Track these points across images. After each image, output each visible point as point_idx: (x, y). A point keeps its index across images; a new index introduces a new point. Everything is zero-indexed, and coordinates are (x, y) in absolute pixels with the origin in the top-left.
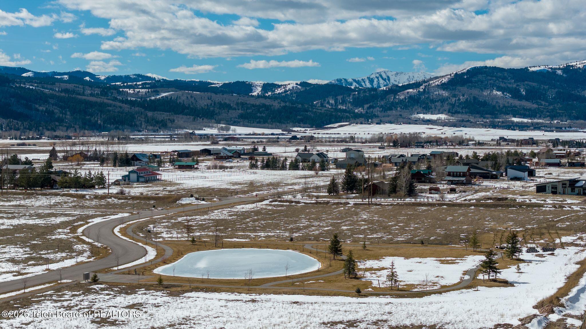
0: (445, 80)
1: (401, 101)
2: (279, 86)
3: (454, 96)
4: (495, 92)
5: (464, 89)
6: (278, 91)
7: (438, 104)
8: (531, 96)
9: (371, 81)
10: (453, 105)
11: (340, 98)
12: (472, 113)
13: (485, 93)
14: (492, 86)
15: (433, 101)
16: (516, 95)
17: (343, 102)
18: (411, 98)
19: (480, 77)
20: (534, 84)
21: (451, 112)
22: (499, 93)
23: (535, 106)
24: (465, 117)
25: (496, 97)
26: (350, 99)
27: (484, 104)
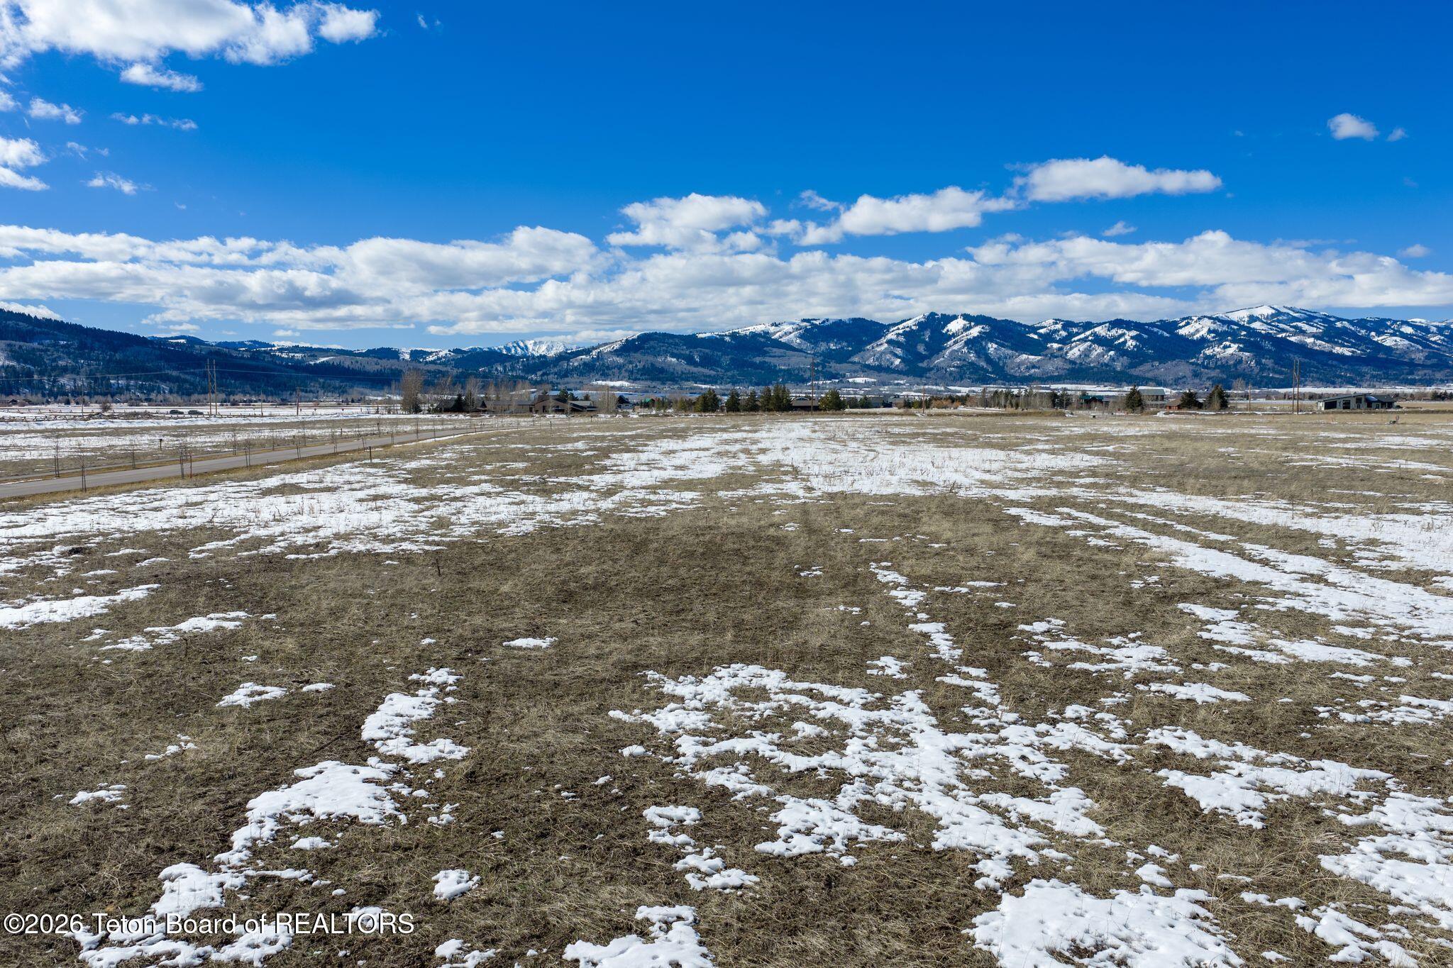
0: (616, 346)
1: (575, 368)
2: (431, 353)
3: (631, 362)
4: (669, 359)
5: (638, 355)
6: (430, 358)
7: (616, 370)
8: (707, 362)
9: (508, 350)
10: (632, 372)
11: (508, 364)
12: (652, 380)
13: (660, 359)
14: (666, 352)
15: (608, 368)
16: (690, 361)
17: (513, 369)
18: (585, 364)
19: (652, 343)
20: (707, 351)
21: (629, 379)
22: (674, 360)
23: (713, 373)
24: (649, 383)
25: (670, 364)
26: (519, 366)
27: (662, 371)
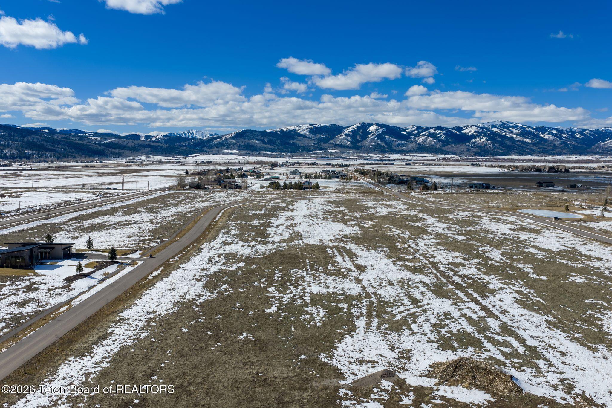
0: (233, 135)
1: (216, 145)
2: (153, 137)
3: (239, 142)
4: (255, 141)
5: (242, 139)
6: (153, 139)
7: (232, 146)
8: (270, 142)
10: (239, 147)
11: (187, 142)
12: (248, 150)
13: (251, 141)
14: (253, 138)
15: (229, 145)
16: (263, 142)
18: (220, 143)
19: (247, 134)
20: (270, 138)
21: (238, 150)
22: (257, 141)
23: (273, 147)
24: (246, 151)
25: (255, 143)
27: (252, 146)
